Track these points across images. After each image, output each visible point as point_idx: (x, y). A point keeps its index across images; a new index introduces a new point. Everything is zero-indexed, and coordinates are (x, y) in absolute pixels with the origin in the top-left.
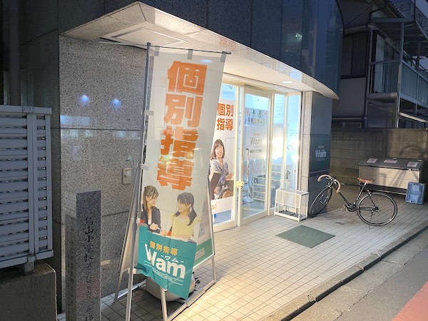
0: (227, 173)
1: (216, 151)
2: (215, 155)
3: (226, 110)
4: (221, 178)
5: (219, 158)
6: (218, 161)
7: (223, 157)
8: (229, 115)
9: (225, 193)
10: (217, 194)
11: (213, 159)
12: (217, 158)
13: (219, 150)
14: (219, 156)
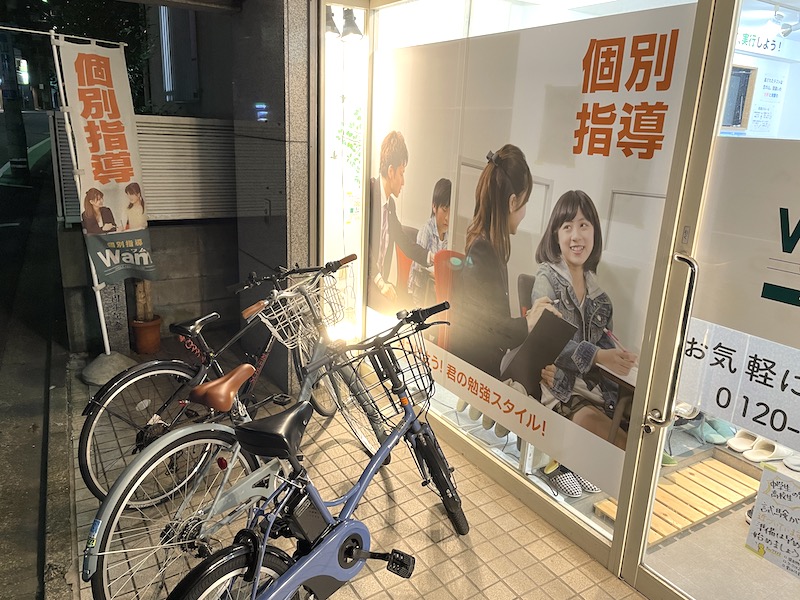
0: (605, 342)
1: (563, 235)
2: (556, 249)
3: (628, 63)
4: (574, 346)
5: (572, 265)
6: (565, 272)
7: (592, 264)
8: (642, 87)
9: (585, 410)
10: (552, 390)
11: (547, 260)
12: (564, 263)
13: (574, 234)
14: (574, 259)
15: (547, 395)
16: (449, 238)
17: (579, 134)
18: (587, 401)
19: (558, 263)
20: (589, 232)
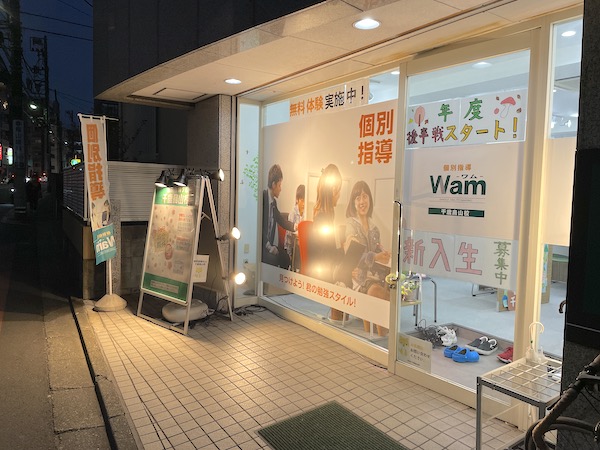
1: (356, 202)
2: (354, 210)
3: (376, 124)
4: (365, 256)
5: (362, 216)
6: (359, 221)
7: (369, 214)
8: (382, 133)
9: (373, 286)
10: (357, 281)
11: (351, 216)
14: (362, 213)
15: (355, 284)
16: (305, 214)
17: (360, 156)
18: (373, 282)
19: (355, 216)
20: (367, 200)
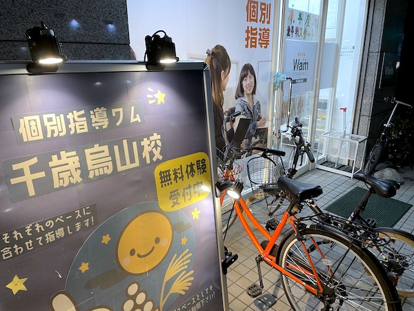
1: (244, 83)
6: (246, 99)
11: (239, 97)
12: (245, 95)
13: (248, 82)
19: (243, 96)
20: (252, 80)
